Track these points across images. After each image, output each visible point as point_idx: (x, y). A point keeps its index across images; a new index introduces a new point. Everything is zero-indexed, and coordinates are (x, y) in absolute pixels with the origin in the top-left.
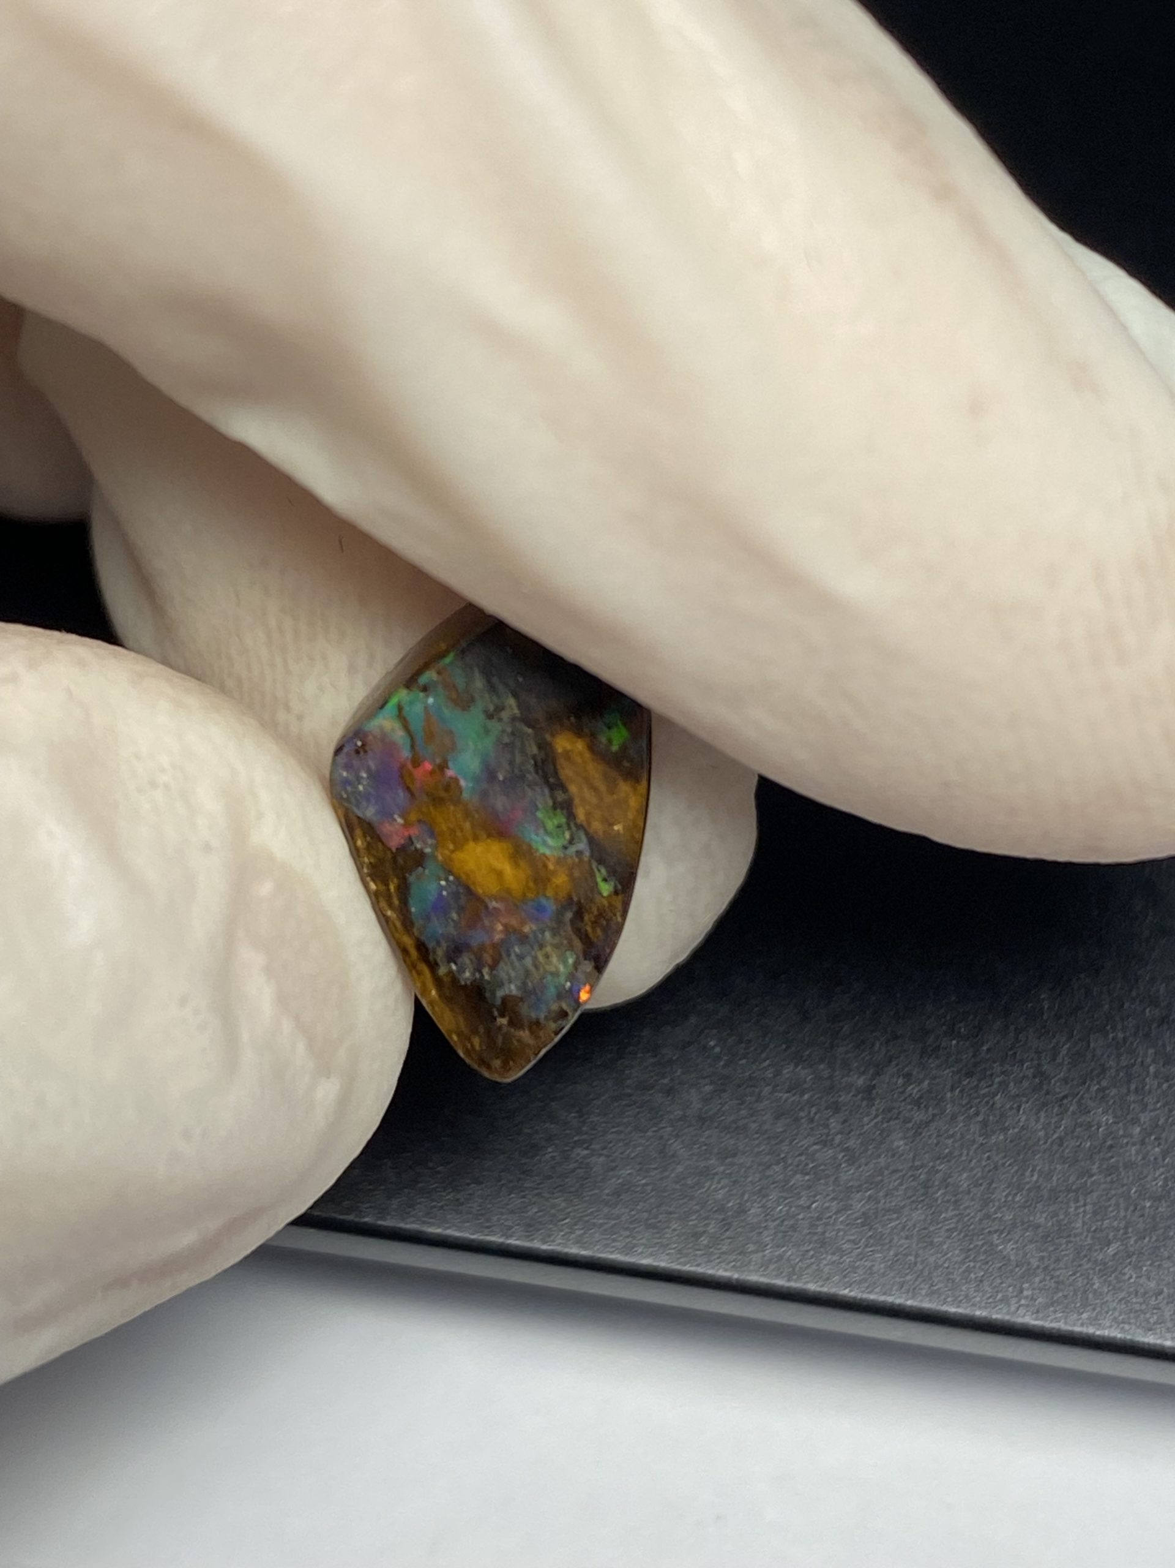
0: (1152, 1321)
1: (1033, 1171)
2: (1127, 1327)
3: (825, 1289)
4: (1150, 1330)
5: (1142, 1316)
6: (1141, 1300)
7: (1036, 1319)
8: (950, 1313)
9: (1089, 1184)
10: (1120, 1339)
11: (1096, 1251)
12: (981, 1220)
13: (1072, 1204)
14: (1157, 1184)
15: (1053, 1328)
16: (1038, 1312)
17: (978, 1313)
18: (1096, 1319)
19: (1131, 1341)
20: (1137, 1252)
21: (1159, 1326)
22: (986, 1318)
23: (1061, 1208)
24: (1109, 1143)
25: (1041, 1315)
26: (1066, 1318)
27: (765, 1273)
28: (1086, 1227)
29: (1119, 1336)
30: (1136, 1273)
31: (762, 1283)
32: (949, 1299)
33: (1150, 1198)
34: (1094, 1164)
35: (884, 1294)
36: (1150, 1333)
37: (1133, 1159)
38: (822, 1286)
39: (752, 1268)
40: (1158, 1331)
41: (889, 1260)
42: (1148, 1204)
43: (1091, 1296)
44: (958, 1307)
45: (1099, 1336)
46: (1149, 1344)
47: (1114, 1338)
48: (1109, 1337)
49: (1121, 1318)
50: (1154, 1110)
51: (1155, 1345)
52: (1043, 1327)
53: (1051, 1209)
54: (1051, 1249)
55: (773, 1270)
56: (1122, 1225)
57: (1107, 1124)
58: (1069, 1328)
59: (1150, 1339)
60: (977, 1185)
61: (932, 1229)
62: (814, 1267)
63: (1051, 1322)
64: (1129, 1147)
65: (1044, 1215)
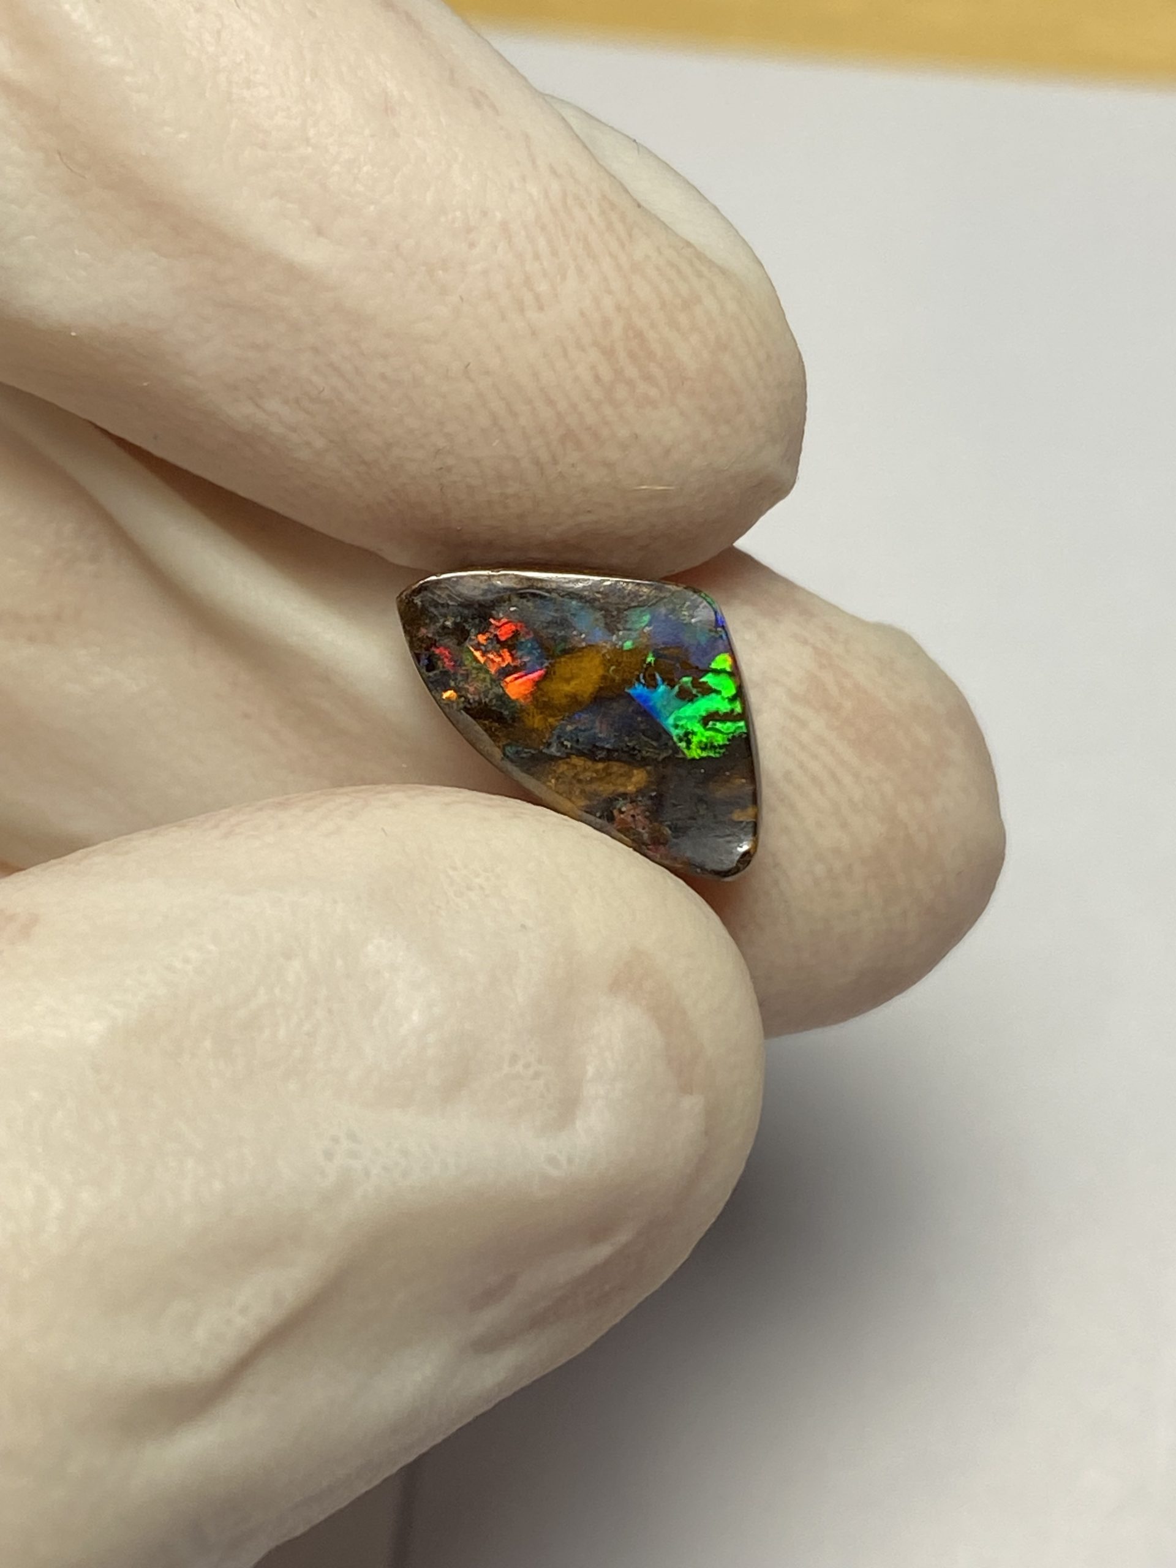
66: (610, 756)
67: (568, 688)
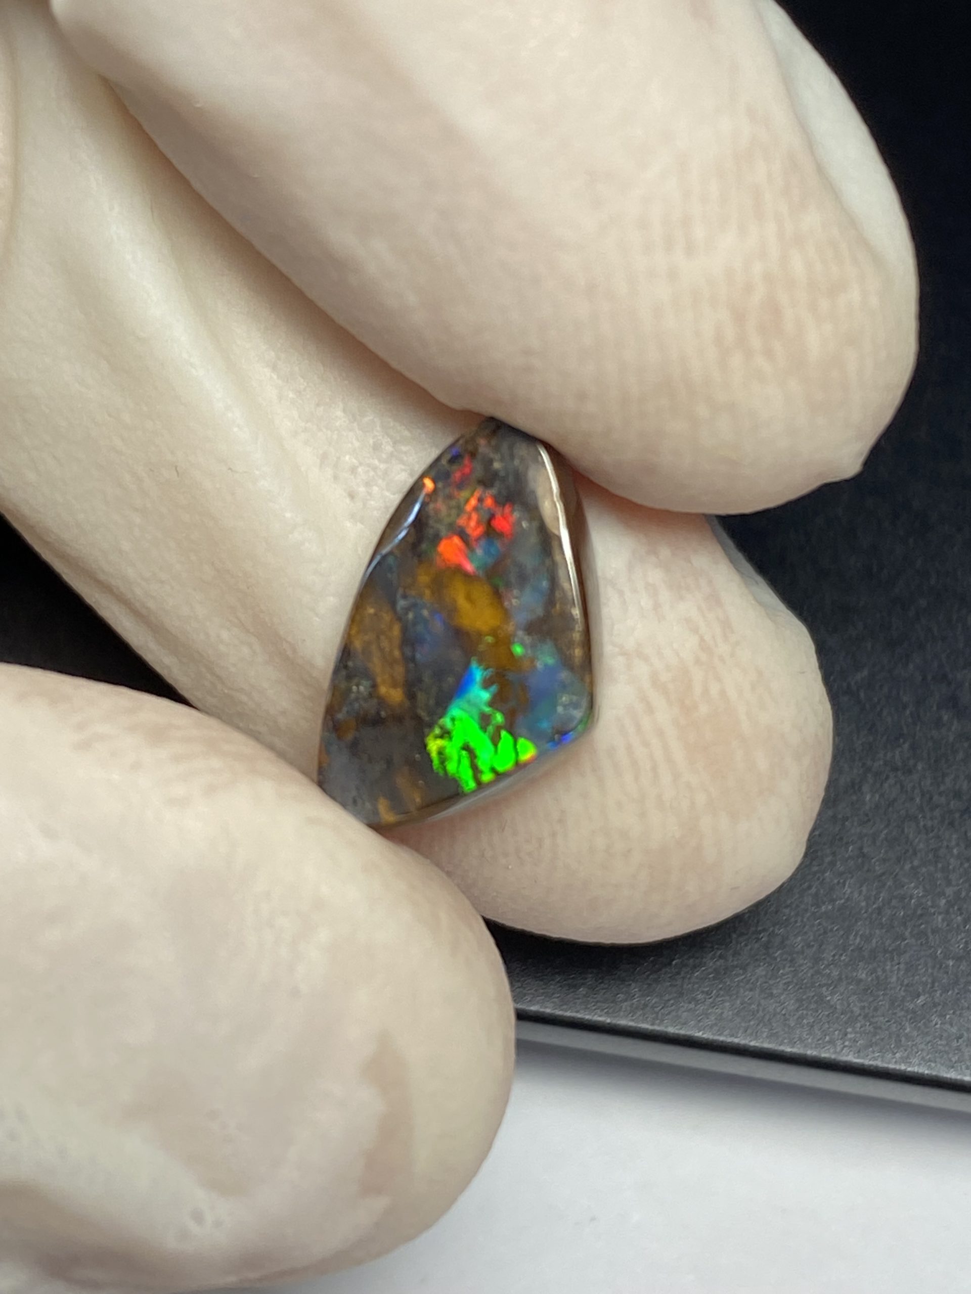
0: (954, 1060)
1: (856, 935)
2: (933, 1065)
3: (682, 1032)
4: (953, 1067)
5: (945, 1056)
6: (944, 1042)
7: (858, 1057)
8: (786, 1052)
9: (902, 947)
10: (927, 1074)
11: (908, 1001)
12: (812, 975)
13: (889, 963)
14: (959, 946)
15: (871, 1065)
16: (859, 1052)
17: (809, 1052)
18: (908, 1057)
19: (936, 1076)
20: (942, 1003)
21: (959, 1064)
22: (815, 1057)
23: (879, 966)
24: (919, 912)
25: (861, 1054)
26: (883, 1057)
27: (634, 1018)
28: (899, 982)
29: (926, 1072)
30: (941, 1020)
31: (631, 1027)
32: (786, 1041)
33: (953, 958)
34: (906, 929)
35: (732, 1036)
36: (952, 1070)
37: (940, 926)
38: (681, 1029)
39: (622, 1013)
40: (959, 1068)
41: (735, 1009)
42: (951, 963)
43: (903, 1039)
44: (793, 1047)
45: (909, 1072)
46: (951, 1079)
47: (923, 1074)
48: (918, 1073)
49: (928, 1057)
50: (958, 885)
51: (956, 1080)
52: (863, 1065)
53: (871, 966)
54: (871, 999)
55: (640, 1015)
56: (930, 981)
57: (918, 897)
58: (885, 1065)
59: (951, 1075)
60: (809, 946)
61: (771, 982)
62: (674, 1013)
63: (870, 1060)
64: (935, 917)
65: (865, 972)
66: (409, 660)
67: (462, 602)
